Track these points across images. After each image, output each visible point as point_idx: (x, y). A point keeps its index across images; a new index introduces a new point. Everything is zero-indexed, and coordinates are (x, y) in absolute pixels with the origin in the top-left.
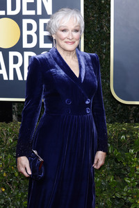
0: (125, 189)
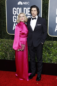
0: (51, 57)
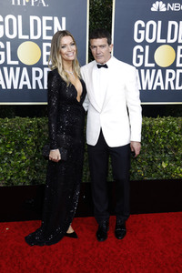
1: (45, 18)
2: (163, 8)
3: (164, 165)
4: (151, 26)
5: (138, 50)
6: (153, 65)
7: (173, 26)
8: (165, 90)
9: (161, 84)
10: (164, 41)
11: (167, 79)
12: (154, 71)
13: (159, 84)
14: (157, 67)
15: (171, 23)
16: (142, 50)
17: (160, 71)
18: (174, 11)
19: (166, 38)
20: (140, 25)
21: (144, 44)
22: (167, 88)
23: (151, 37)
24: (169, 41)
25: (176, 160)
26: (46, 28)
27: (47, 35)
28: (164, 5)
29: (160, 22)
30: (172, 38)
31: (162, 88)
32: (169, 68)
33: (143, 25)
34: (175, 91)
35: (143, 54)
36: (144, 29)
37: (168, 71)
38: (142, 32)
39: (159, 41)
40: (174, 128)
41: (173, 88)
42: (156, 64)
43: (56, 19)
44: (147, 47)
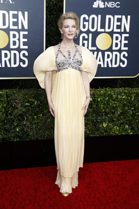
1: (11, 13)
2: (102, 6)
3: (105, 125)
4: (93, 19)
5: (84, 37)
6: (95, 48)
7: (110, 19)
8: (104, 68)
9: (101, 63)
10: (103, 30)
11: (106, 59)
12: (96, 53)
13: (100, 63)
14: (98, 50)
15: (108, 17)
16: (86, 37)
17: (100, 53)
18: (110, 8)
19: (104, 28)
20: (84, 18)
21: (88, 32)
22: (106, 66)
23: (93, 27)
24: (107, 30)
25: (113, 121)
26: (12, 20)
27: (13, 25)
28: (103, 3)
29: (100, 16)
30: (109, 28)
31: (102, 66)
32: (107, 51)
33: (87, 18)
34: (112, 68)
35: (88, 40)
36: (88, 21)
37: (106, 53)
38: (86, 23)
39: (99, 30)
40: (112, 97)
41: (110, 66)
42: (97, 48)
43: (20, 13)
44: (90, 35)
